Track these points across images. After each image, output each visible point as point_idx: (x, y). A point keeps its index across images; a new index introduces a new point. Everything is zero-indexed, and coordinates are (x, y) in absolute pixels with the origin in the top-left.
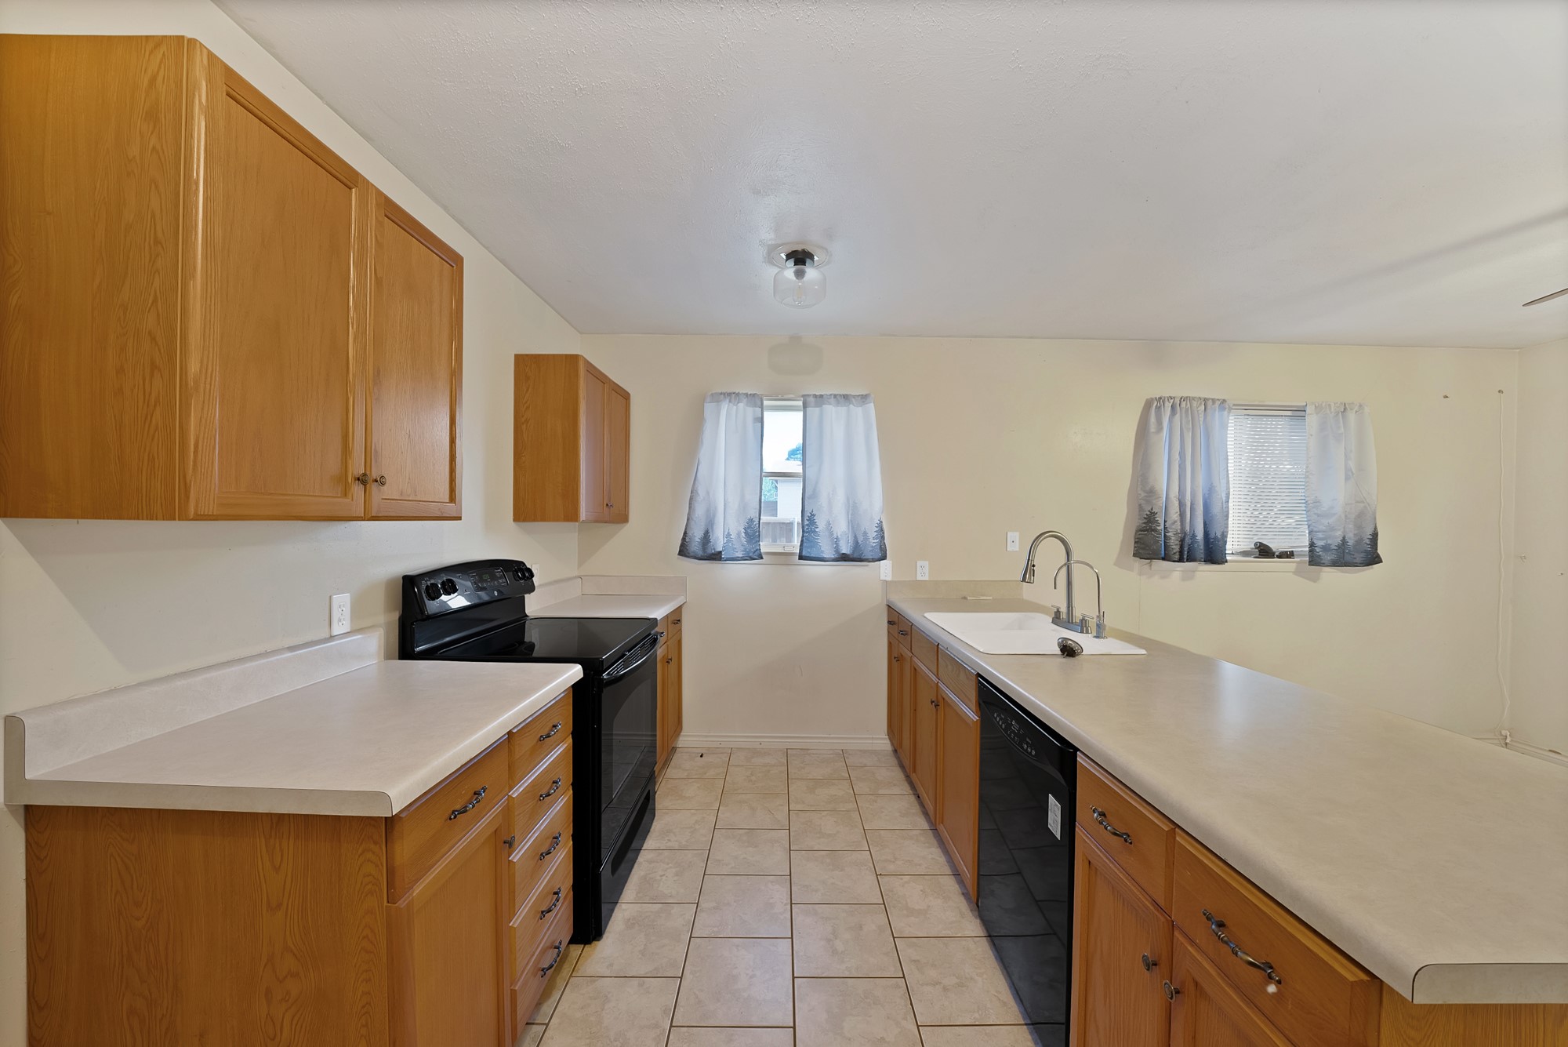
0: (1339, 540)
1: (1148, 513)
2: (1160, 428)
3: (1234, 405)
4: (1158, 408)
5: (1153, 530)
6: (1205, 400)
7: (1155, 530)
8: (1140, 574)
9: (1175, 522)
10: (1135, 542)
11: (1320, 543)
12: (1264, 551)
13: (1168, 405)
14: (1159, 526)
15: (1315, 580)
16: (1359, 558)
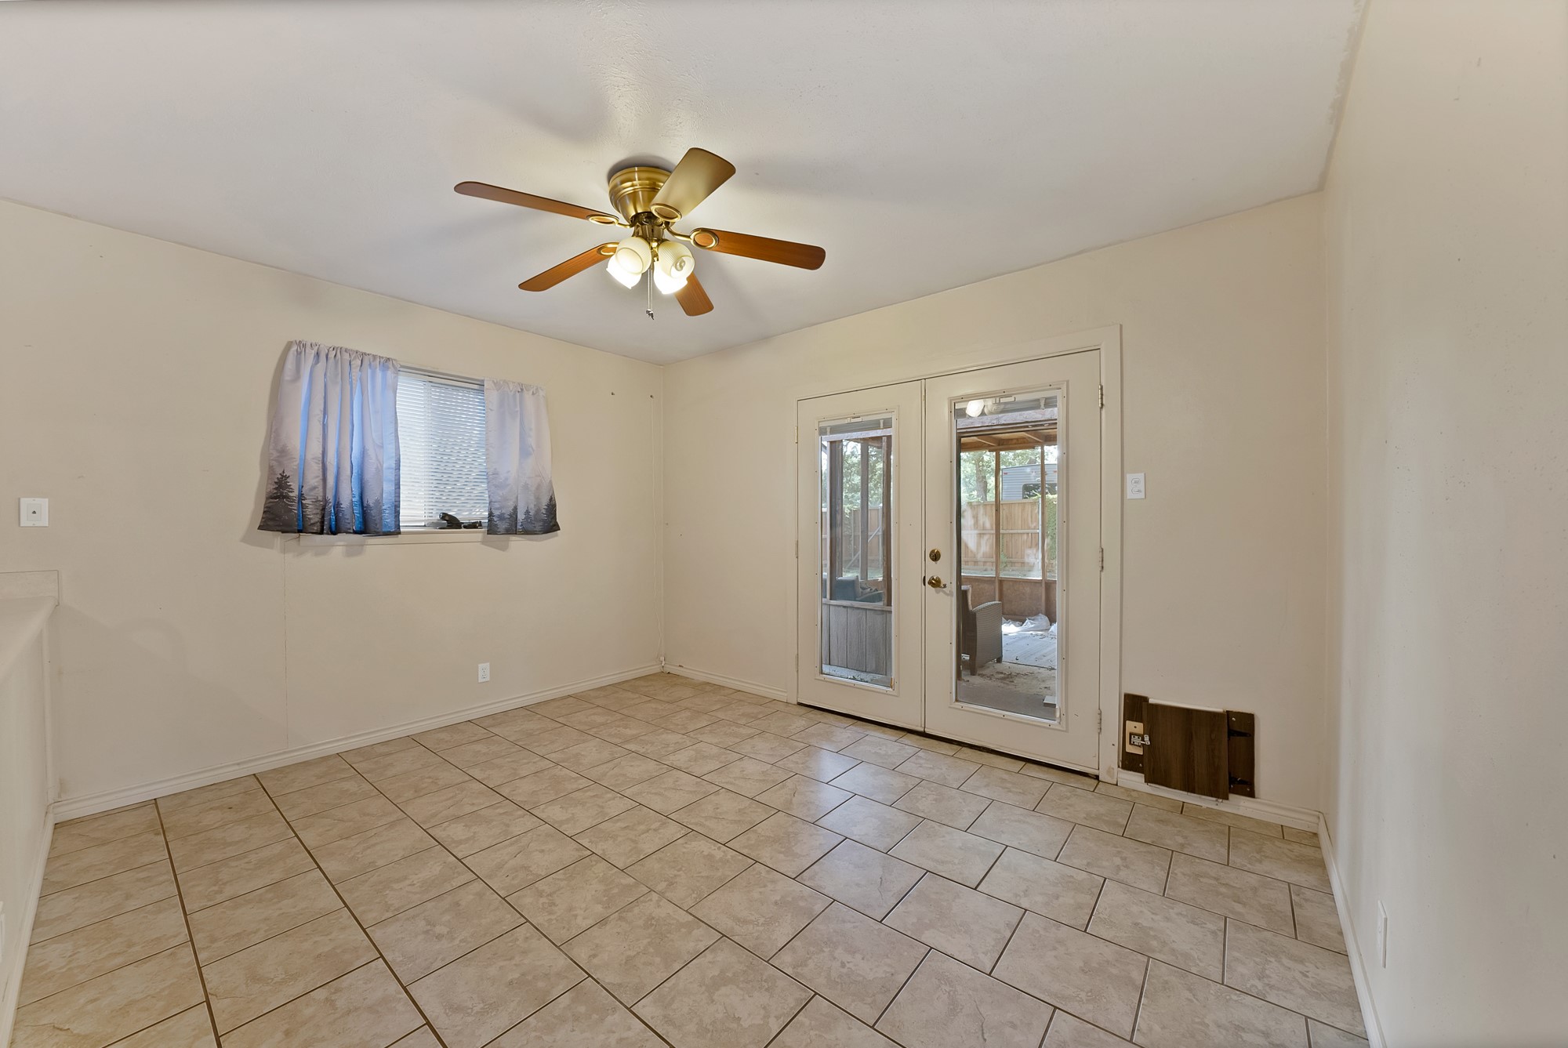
0: (510, 509)
1: (280, 476)
2: (297, 376)
3: (402, 367)
4: (299, 354)
5: (284, 497)
6: (364, 354)
7: (287, 497)
8: (284, 551)
9: (315, 488)
10: (264, 512)
11: (496, 513)
12: (450, 522)
13: (312, 354)
14: (292, 492)
15: (504, 548)
16: (538, 526)
